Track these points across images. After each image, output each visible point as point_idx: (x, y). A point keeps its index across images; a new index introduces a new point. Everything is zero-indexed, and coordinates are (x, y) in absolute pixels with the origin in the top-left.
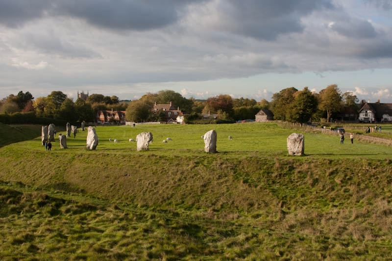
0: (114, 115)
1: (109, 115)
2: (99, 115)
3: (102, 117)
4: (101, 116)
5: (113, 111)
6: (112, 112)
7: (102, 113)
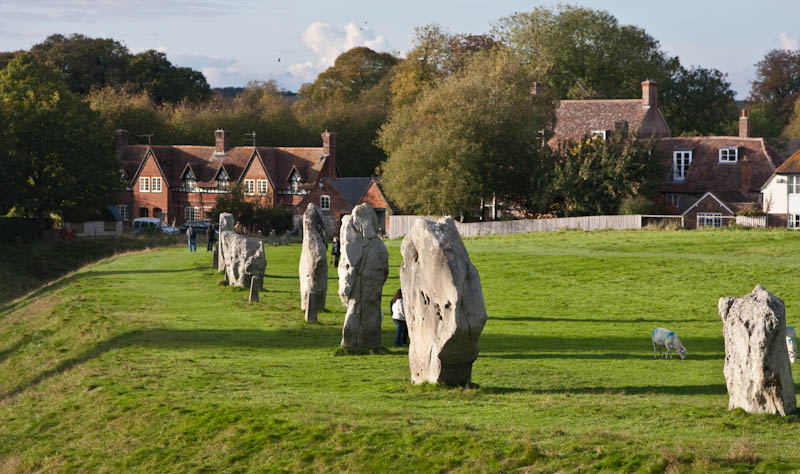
0: (236, 172)
1: (204, 173)
2: (133, 173)
3: (150, 186)
4: (142, 180)
5: (228, 147)
6: (216, 155)
7: (151, 163)
